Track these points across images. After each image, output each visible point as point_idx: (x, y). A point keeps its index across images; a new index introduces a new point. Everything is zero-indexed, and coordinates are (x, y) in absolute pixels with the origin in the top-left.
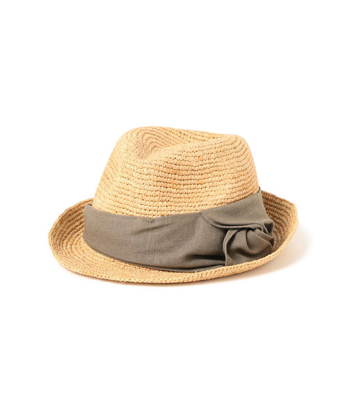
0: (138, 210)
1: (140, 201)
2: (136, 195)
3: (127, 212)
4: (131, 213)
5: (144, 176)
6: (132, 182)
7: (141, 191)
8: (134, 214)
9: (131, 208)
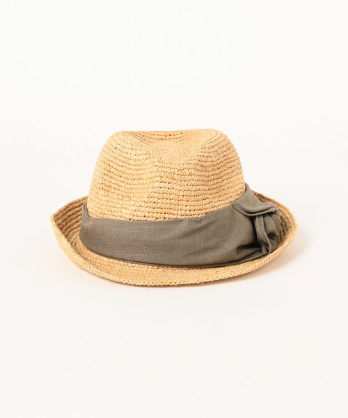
0: (183, 212)
1: (185, 203)
2: (181, 198)
3: (170, 216)
4: (174, 217)
5: (187, 178)
6: (174, 186)
7: (185, 193)
8: (179, 217)
9: (175, 212)
